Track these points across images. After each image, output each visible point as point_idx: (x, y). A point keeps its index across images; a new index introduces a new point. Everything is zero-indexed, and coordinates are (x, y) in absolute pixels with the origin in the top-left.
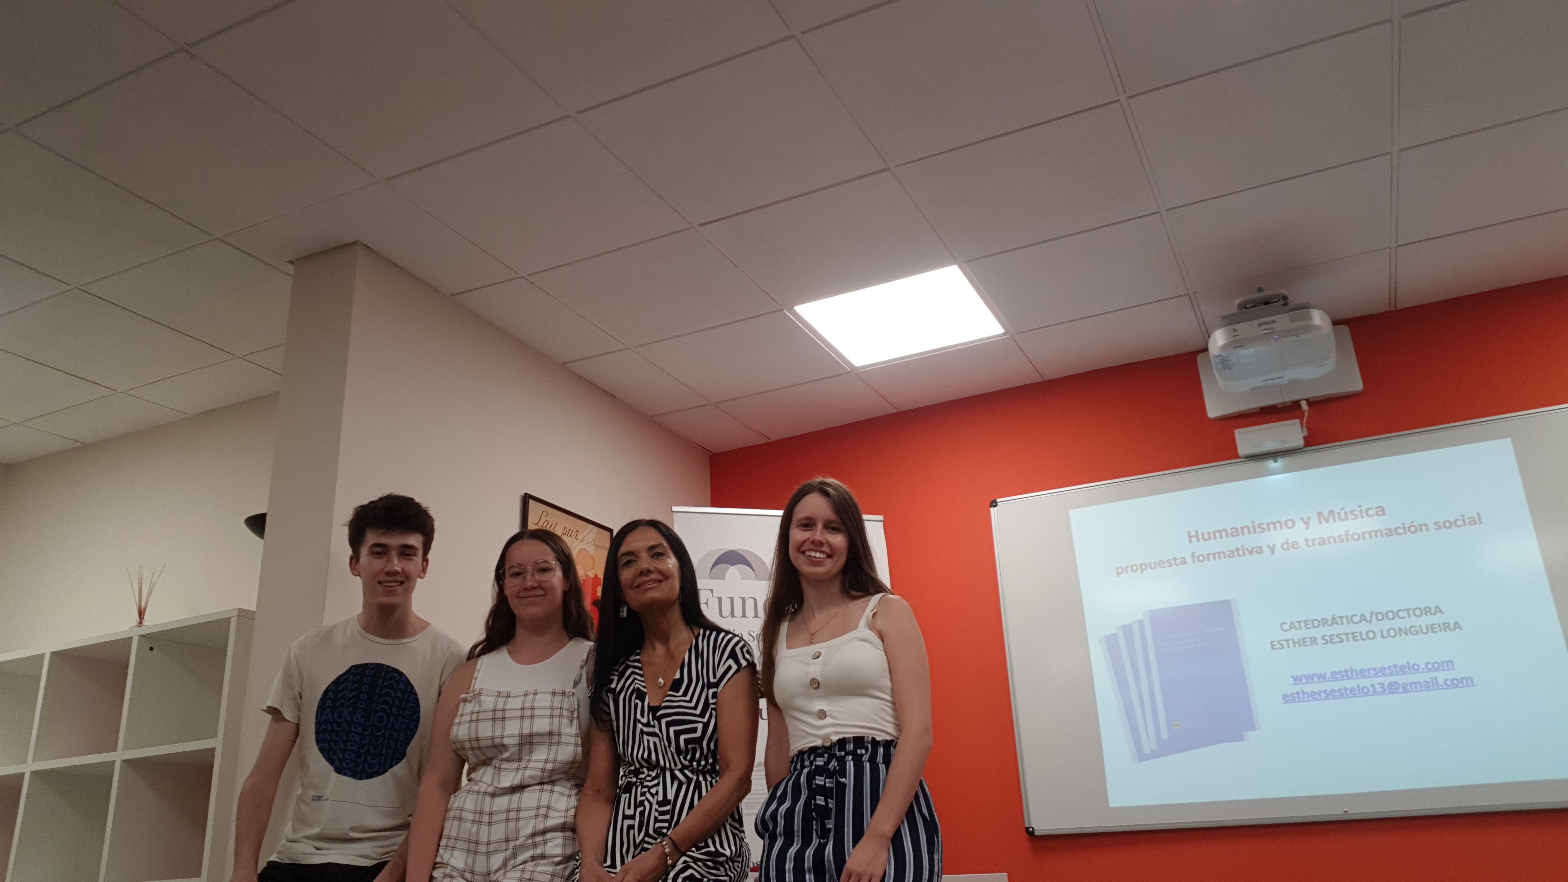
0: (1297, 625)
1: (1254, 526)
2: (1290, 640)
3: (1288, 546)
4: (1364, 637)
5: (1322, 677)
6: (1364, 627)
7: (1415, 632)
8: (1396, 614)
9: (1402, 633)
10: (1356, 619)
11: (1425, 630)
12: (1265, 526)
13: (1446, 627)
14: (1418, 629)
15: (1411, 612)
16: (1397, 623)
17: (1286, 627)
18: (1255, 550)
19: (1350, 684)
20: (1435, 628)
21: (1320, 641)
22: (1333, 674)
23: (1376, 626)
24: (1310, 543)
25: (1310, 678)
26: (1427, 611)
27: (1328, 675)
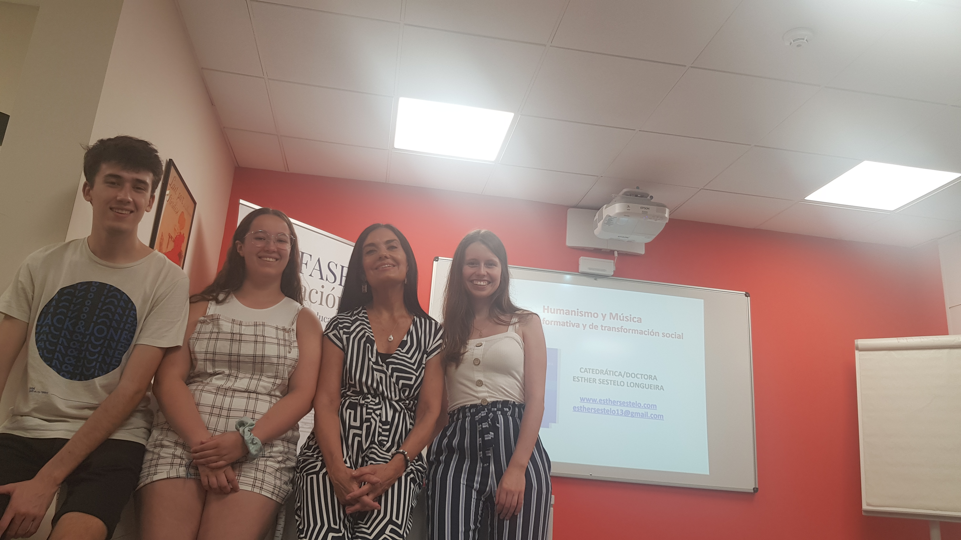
0: (588, 370)
1: (578, 312)
2: (583, 378)
3: (593, 327)
4: (619, 384)
5: (594, 401)
6: (620, 379)
7: (642, 387)
8: (636, 376)
9: (637, 386)
10: (617, 374)
11: (647, 387)
12: (583, 313)
13: (657, 387)
14: (644, 385)
15: (643, 376)
16: (635, 380)
17: (582, 370)
18: (576, 325)
19: (607, 407)
20: (652, 387)
21: (597, 381)
22: (600, 400)
23: (626, 379)
24: (603, 328)
25: (589, 400)
26: (650, 377)
27: (598, 400)
